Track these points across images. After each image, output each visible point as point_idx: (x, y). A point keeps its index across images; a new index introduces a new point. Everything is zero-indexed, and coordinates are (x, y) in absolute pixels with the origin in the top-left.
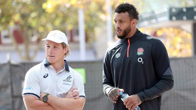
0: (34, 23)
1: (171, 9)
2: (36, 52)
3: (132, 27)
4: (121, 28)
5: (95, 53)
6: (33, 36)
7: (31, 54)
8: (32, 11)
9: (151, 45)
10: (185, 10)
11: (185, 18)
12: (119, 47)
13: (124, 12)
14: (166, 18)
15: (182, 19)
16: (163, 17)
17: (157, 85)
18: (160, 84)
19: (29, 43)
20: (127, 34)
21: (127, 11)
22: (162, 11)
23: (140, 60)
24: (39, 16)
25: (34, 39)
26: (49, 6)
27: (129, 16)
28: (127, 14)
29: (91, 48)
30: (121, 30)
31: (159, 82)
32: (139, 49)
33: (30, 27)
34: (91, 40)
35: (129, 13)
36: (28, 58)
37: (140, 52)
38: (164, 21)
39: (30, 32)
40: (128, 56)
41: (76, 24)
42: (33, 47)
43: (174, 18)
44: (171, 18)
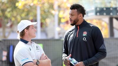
0: (9, 15)
1: (96, 8)
2: (9, 33)
3: (79, 19)
4: (72, 19)
5: (47, 35)
6: (8, 23)
7: (7, 34)
8: (8, 8)
9: (91, 30)
10: (105, 9)
11: (105, 14)
12: (73, 30)
13: (74, 9)
14: (93, 14)
15: (103, 14)
16: (91, 13)
17: (96, 55)
18: (98, 55)
19: (5, 27)
20: (76, 23)
21: (77, 8)
22: (91, 10)
23: (84, 39)
24: (12, 11)
25: (9, 25)
26: (19, 5)
27: (77, 12)
28: (76, 10)
29: (44, 31)
30: (72, 20)
31: (97, 54)
32: (84, 32)
33: (6, 17)
34: (44, 26)
35: (77, 10)
36: (5, 37)
37: (85, 34)
38: (91, 15)
39: (6, 20)
40: (77, 37)
41: (35, 16)
42: (8, 30)
43: (98, 14)
44: (96, 14)
